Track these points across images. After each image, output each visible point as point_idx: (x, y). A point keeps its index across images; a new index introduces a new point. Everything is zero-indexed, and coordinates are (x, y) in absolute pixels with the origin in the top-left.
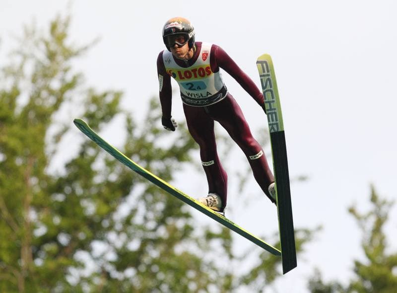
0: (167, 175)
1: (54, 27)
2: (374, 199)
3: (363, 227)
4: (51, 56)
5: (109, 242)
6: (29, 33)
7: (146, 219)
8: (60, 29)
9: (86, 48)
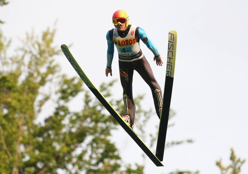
0: (106, 132)
1: (45, 35)
5: (67, 169)
6: (29, 38)
8: (49, 37)
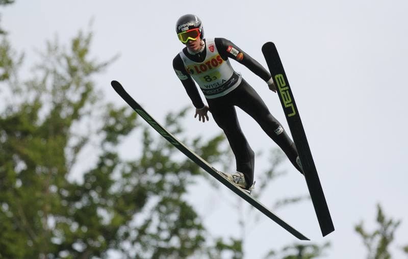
0: (179, 189)
1: (76, 43)
2: (380, 218)
3: (368, 246)
4: (72, 71)
5: (123, 251)
6: (52, 49)
7: (159, 229)
8: (82, 45)
9: (106, 65)
